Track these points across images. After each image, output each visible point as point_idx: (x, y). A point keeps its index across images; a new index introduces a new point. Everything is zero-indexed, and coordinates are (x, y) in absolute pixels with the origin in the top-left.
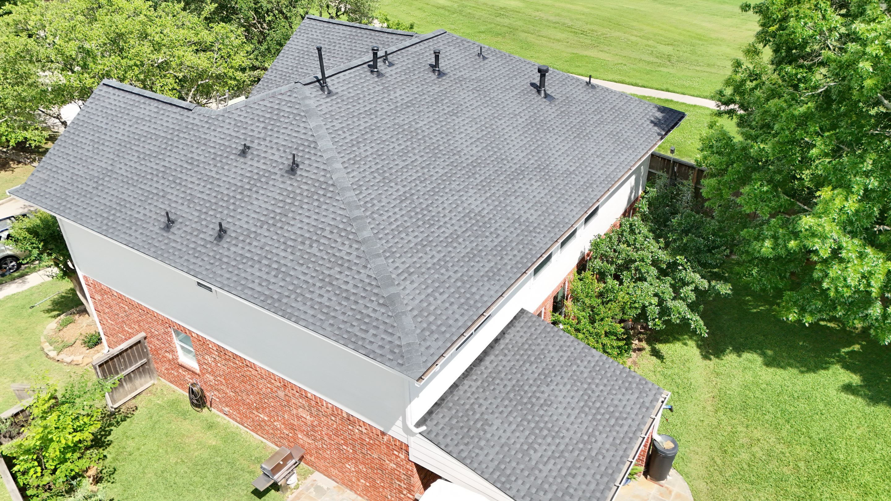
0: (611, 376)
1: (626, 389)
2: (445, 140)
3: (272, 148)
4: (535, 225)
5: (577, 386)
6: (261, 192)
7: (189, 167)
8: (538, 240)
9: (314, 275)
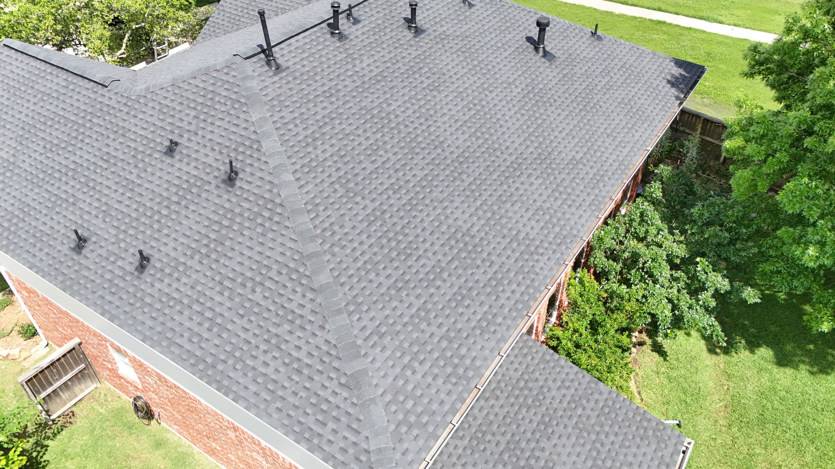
0: (623, 420)
1: (642, 439)
2: (424, 127)
3: (205, 146)
4: (537, 243)
5: (583, 438)
6: (192, 207)
7: (105, 166)
8: (541, 264)
9: (257, 332)
